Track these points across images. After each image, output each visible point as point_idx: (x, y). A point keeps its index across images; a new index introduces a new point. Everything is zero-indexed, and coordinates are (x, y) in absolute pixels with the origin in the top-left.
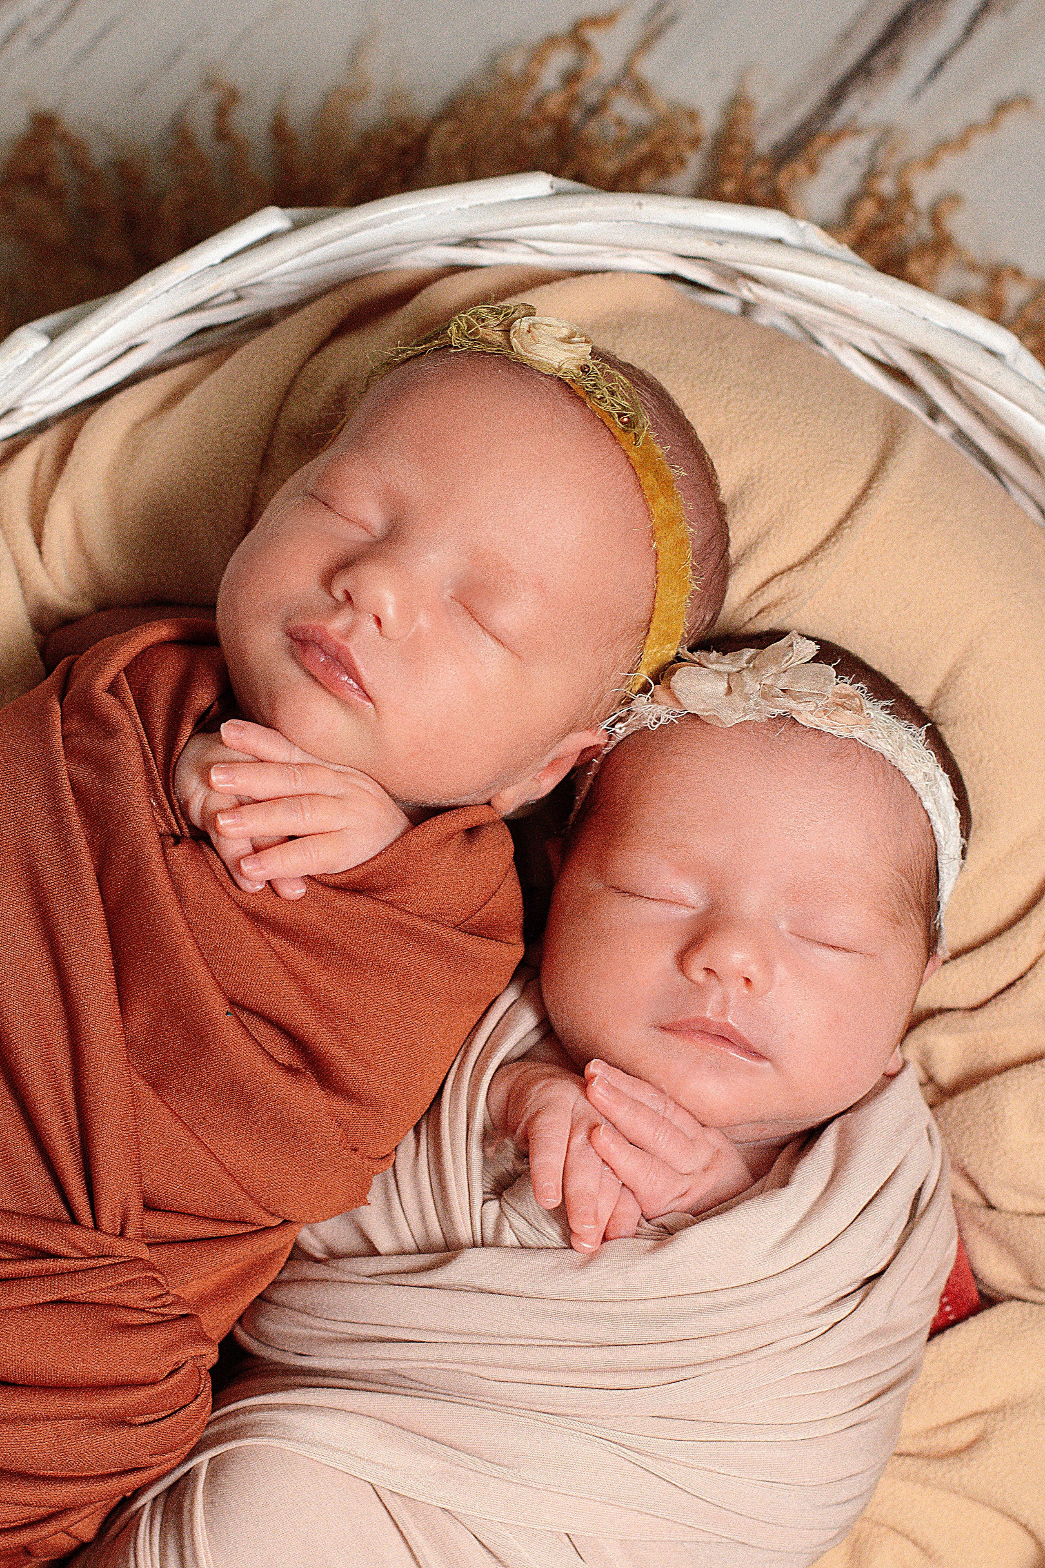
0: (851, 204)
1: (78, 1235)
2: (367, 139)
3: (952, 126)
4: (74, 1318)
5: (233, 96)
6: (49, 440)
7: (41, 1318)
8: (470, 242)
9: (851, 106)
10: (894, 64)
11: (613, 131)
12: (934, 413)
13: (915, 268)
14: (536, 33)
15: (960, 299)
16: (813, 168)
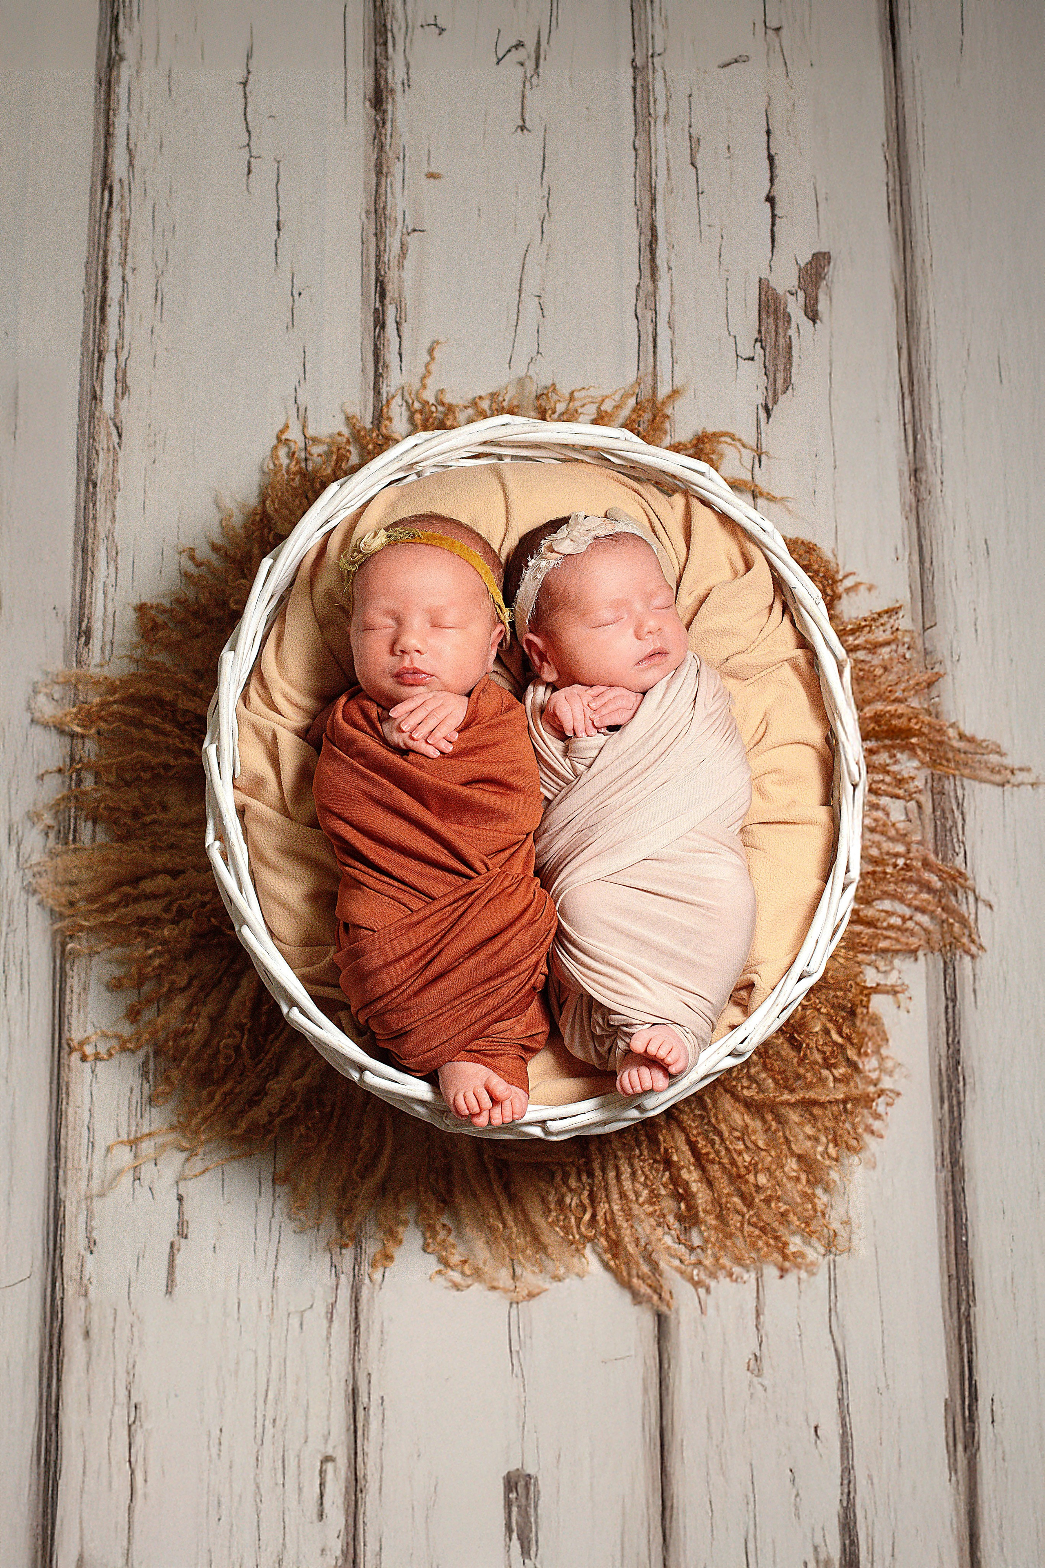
0: (411, 420)
1: (476, 880)
2: (245, 527)
3: (421, 370)
4: (497, 902)
5: (192, 549)
6: (254, 683)
7: (487, 911)
8: (327, 522)
9: (384, 391)
10: (386, 365)
11: (319, 460)
12: (500, 457)
13: (449, 423)
14: (268, 452)
15: (470, 421)
16: (390, 419)
